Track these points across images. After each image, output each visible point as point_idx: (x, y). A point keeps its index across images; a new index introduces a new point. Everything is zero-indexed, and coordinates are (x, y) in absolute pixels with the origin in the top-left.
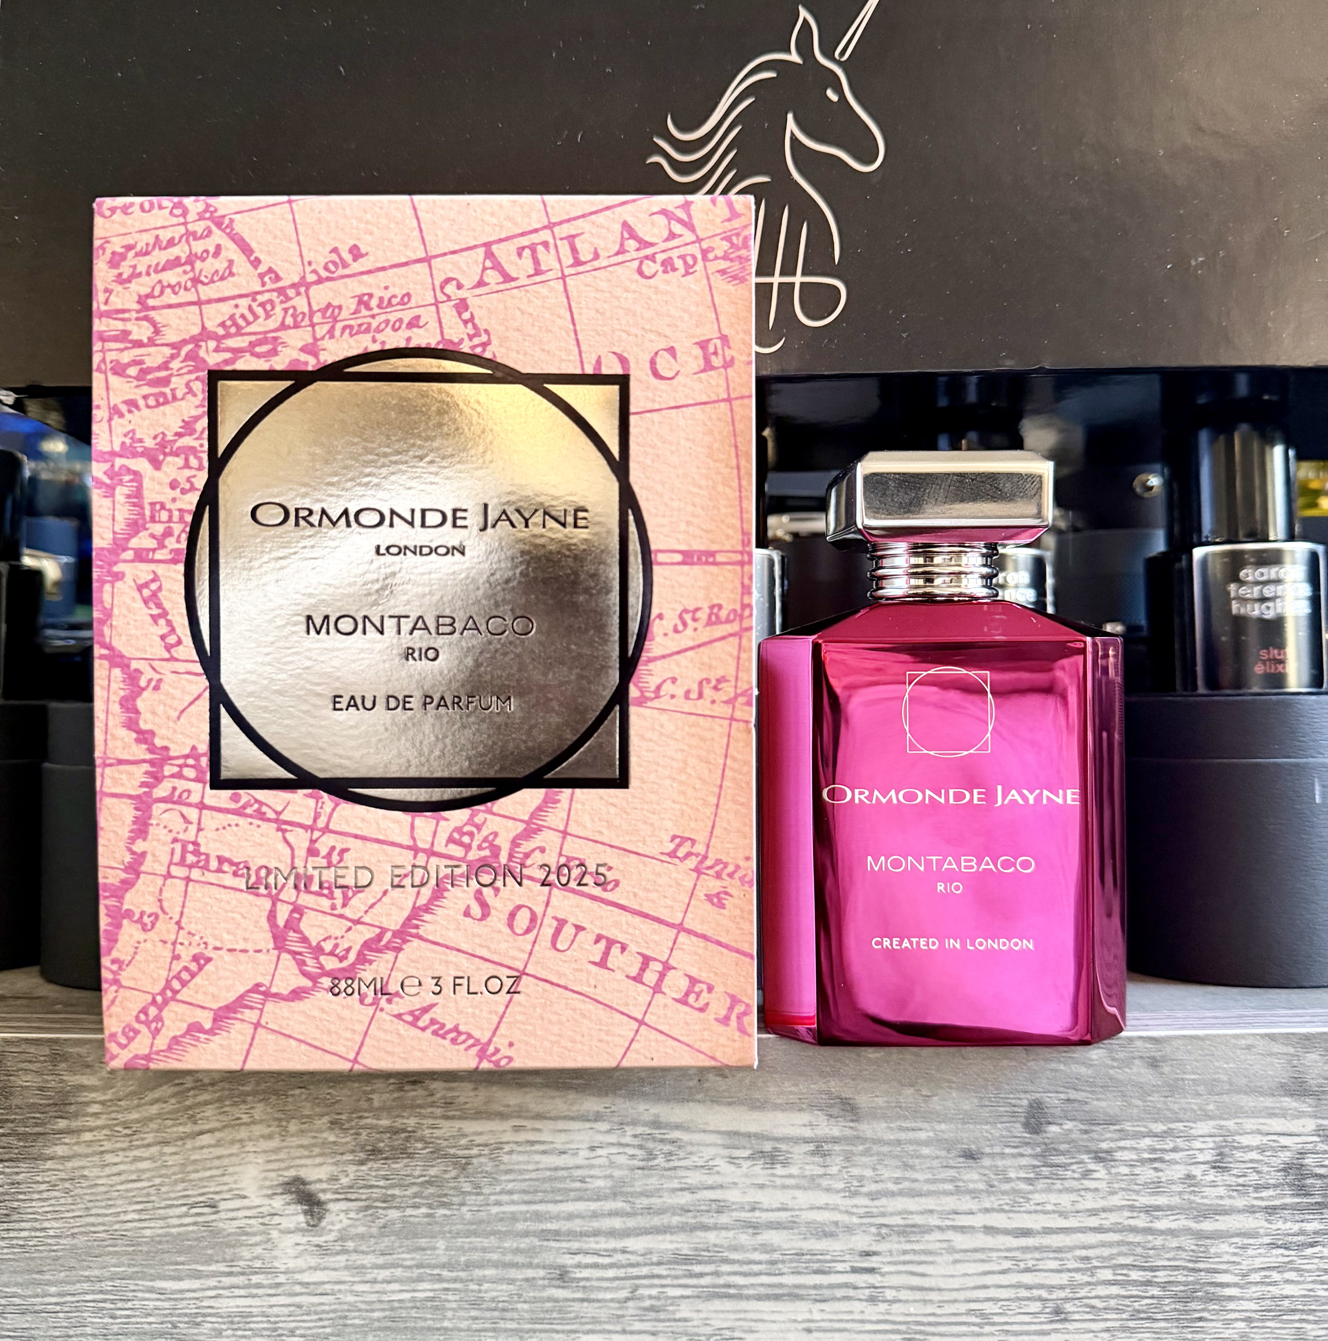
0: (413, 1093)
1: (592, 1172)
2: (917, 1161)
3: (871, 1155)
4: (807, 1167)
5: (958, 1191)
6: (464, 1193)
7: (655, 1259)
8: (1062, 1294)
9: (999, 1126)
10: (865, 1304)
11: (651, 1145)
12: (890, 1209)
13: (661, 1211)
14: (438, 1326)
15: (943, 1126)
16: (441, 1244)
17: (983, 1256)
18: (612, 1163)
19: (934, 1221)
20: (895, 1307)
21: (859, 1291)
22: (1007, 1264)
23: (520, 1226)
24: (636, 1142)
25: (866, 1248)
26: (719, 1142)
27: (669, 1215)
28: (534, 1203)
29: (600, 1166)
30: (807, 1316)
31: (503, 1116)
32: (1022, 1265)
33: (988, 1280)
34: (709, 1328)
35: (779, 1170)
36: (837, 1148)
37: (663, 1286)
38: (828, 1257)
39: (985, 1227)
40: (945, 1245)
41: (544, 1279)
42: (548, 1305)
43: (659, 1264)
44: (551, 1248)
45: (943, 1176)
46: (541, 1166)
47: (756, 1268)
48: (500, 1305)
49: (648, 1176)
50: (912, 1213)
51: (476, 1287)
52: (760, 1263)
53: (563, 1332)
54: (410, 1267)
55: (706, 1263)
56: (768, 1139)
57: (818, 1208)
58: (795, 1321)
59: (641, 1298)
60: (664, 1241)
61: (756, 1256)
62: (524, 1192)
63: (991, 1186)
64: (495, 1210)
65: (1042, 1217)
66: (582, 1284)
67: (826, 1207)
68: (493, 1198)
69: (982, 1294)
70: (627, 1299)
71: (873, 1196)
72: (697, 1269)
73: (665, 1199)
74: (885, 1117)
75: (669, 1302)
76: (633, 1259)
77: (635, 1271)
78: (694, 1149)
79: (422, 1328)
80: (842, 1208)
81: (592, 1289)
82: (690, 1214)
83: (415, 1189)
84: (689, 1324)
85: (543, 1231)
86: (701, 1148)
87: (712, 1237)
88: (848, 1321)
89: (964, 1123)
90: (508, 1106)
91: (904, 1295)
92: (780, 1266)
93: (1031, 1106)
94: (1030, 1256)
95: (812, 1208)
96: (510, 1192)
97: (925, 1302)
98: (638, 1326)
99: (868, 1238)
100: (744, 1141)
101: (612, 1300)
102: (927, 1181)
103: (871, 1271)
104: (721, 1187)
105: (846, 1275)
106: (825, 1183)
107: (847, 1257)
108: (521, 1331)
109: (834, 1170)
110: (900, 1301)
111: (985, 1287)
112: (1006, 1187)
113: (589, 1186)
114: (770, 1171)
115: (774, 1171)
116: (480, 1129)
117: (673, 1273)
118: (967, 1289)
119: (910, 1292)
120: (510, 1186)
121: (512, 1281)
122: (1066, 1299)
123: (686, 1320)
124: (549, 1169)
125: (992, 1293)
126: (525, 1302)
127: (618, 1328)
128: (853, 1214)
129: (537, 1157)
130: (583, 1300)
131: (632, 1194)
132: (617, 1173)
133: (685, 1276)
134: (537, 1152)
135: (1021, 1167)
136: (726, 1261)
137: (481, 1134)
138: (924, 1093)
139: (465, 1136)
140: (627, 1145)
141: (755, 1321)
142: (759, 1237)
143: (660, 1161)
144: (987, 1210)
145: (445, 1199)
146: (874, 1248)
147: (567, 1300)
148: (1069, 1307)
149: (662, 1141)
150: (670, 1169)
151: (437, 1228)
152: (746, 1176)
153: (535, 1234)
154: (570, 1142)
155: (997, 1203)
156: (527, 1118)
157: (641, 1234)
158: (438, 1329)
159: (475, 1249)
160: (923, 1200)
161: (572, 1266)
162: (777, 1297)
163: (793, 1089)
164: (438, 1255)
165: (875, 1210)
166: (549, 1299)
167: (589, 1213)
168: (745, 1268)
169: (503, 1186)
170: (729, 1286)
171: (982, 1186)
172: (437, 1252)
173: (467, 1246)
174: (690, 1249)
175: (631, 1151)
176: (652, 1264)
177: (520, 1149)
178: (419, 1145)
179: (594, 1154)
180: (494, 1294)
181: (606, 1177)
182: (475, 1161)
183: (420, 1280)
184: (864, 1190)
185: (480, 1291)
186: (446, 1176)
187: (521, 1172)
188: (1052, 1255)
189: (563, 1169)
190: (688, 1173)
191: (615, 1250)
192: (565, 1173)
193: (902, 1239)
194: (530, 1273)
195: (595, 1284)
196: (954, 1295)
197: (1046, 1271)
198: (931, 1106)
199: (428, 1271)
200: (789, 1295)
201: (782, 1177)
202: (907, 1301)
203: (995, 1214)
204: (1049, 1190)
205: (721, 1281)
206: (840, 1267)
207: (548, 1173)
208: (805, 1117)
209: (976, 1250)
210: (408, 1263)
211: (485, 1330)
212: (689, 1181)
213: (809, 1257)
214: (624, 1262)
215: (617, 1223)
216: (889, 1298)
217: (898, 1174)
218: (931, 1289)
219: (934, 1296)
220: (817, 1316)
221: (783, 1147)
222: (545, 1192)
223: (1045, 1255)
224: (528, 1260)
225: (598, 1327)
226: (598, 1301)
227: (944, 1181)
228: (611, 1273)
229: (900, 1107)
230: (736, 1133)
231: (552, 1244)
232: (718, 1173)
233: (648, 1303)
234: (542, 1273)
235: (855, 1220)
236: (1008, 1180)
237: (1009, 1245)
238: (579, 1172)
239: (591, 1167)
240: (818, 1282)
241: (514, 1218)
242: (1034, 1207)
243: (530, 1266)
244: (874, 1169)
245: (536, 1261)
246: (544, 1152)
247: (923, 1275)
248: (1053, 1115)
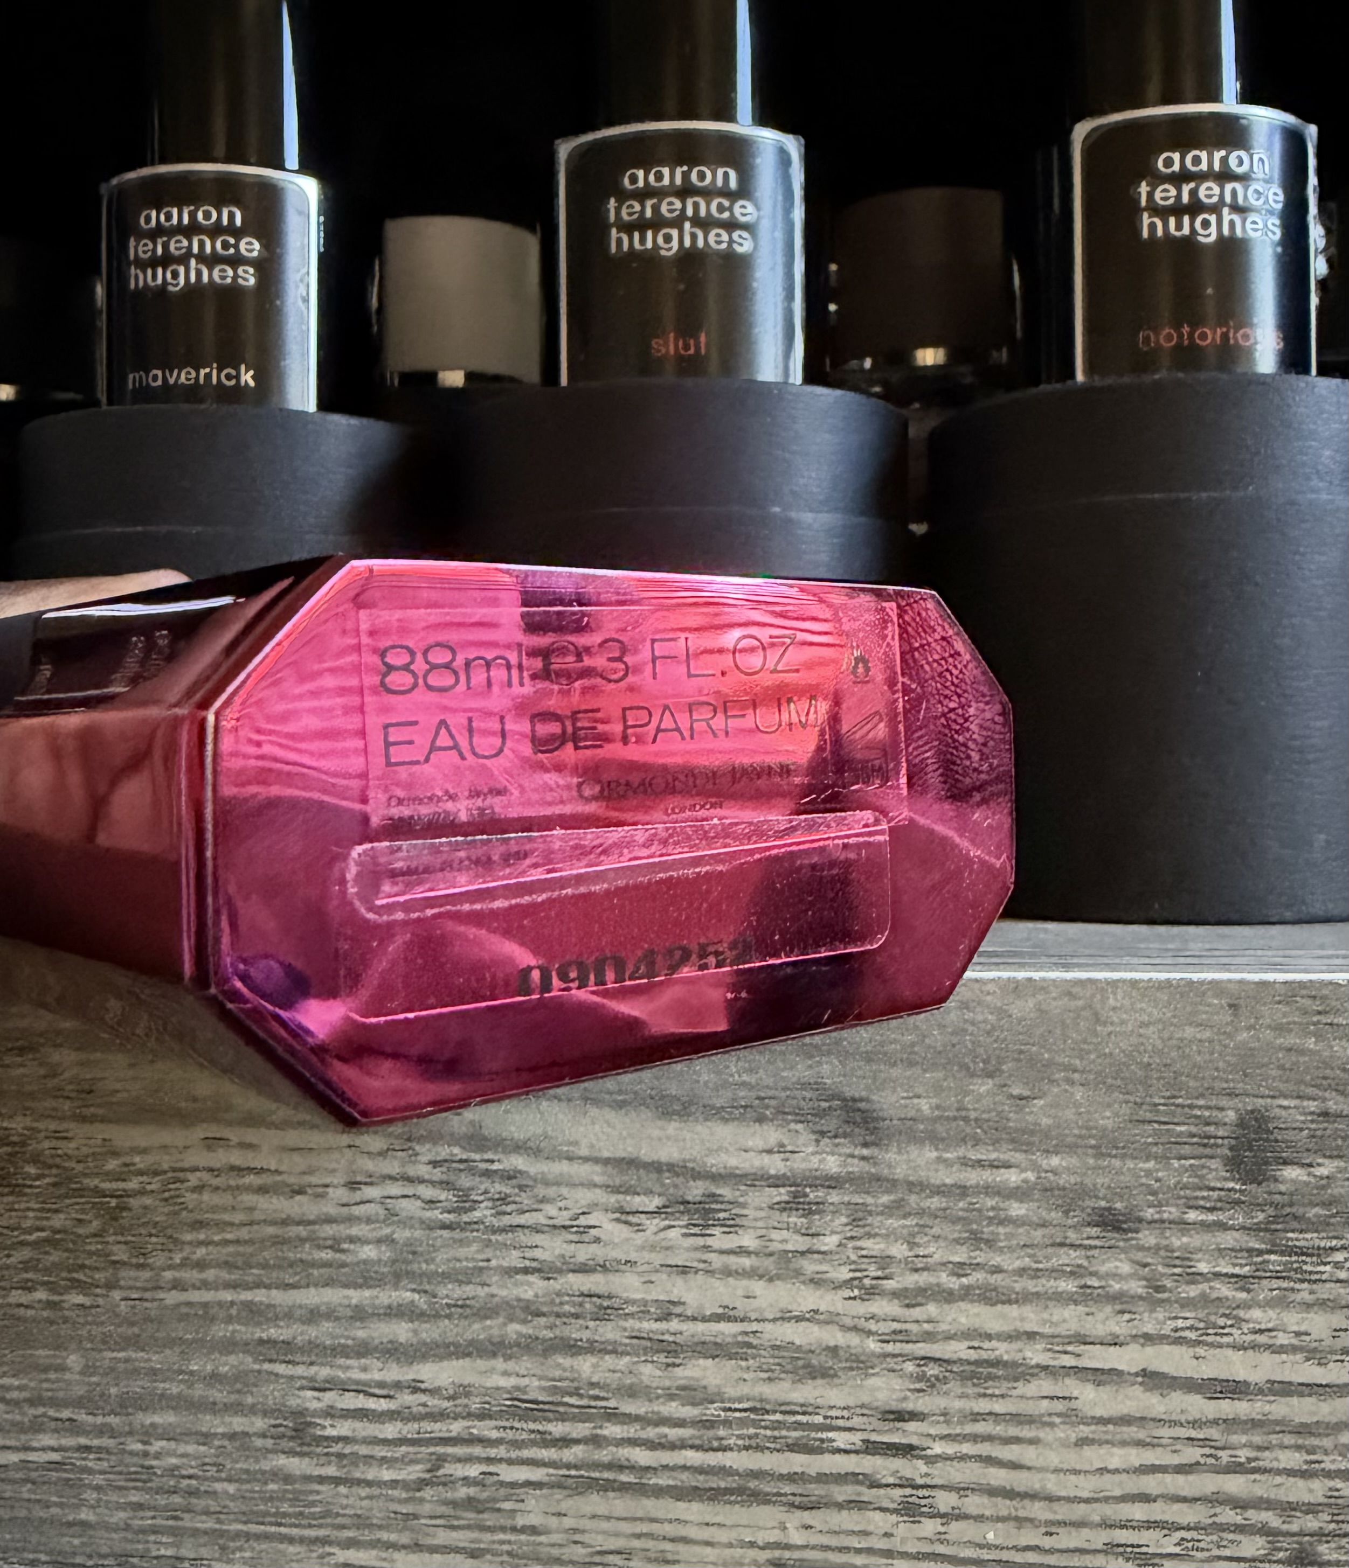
0: (21, 1070)
1: (355, 1231)
2: (1001, 1230)
3: (905, 1217)
4: (775, 1235)
5: (1085, 1296)
6: (115, 1262)
7: (475, 1405)
8: (1312, 1523)
9: (1176, 1164)
10: (894, 1518)
11: (465, 1181)
12: (943, 1327)
13: (486, 1312)
14: (71, 1518)
15: (1055, 1161)
16: (74, 1360)
17: (1142, 1435)
18: (391, 1213)
19: (1035, 1355)
20: (955, 1528)
21: (882, 1491)
22: (1192, 1454)
23: (221, 1331)
24: (438, 1174)
25: (894, 1406)
26: (598, 1179)
27: (501, 1320)
28: (248, 1287)
29: (369, 1221)
30: (774, 1536)
31: (185, 1119)
32: (1224, 1456)
33: (1151, 1483)
34: (580, 1550)
35: (719, 1239)
36: (834, 1197)
37: (489, 1460)
38: (818, 1419)
39: (1144, 1373)
40: (1059, 1406)
41: (264, 1436)
42: (272, 1486)
43: (483, 1416)
44: (277, 1375)
45: (1054, 1262)
46: (258, 1216)
47: (673, 1433)
48: (185, 1482)
49: (461, 1242)
50: (989, 1337)
51: (139, 1446)
52: (680, 1423)
53: (302, 1540)
54: (16, 1403)
55: (574, 1419)
56: (697, 1175)
57: (799, 1319)
58: (752, 1544)
59: (448, 1482)
60: (492, 1370)
61: (674, 1409)
62: (228, 1265)
63: (1159, 1289)
64: (172, 1298)
65: (1266, 1358)
66: (336, 1448)
67: (813, 1316)
68: (168, 1275)
69: (1138, 1512)
70: (421, 1484)
71: (912, 1298)
72: (557, 1429)
73: (494, 1290)
74: (934, 1139)
75: (503, 1492)
76: (434, 1403)
77: (438, 1429)
78: (551, 1192)
79: (42, 1521)
80: (848, 1321)
81: (356, 1459)
82: (543, 1320)
83: (26, 1253)
84: (542, 1539)
85: (261, 1342)
86: (564, 1191)
87: (585, 1366)
88: (859, 1551)
89: (1099, 1155)
90: (195, 1099)
91: (974, 1503)
92: (722, 1432)
93: (1241, 1124)
94: (1244, 1439)
95: (785, 1317)
96: (201, 1265)
97: (1020, 1521)
98: (443, 1537)
99: (897, 1383)
100: (649, 1180)
101: (394, 1484)
102: (1021, 1272)
103: (907, 1450)
104: (604, 1268)
105: (853, 1456)
106: (810, 1266)
107: (856, 1421)
108: (222, 1534)
109: (830, 1242)
110: (966, 1517)
111: (1145, 1498)
112: (1193, 1291)
113: (348, 1258)
114: (700, 1241)
115: (709, 1241)
116: (143, 1144)
117: (510, 1435)
118: (1106, 1499)
119: (985, 1500)
120: (201, 1252)
121: (206, 1438)
122: (1320, 1535)
123: (533, 1530)
124: (273, 1223)
125: (1158, 1511)
126: (229, 1480)
127: (405, 1539)
128: (869, 1333)
129: (248, 1199)
130: (337, 1481)
131: (430, 1276)
132: (402, 1235)
133: (534, 1443)
134: (249, 1189)
135: (1221, 1252)
136: (613, 1416)
137: (144, 1151)
138: (1016, 1091)
139: (115, 1154)
140: (422, 1181)
141: (672, 1540)
142: (678, 1371)
143: (483, 1212)
144: (1148, 1339)
145: (80, 1276)
146: (909, 1406)
147: (308, 1479)
148: (1326, 1551)
149: (487, 1174)
150: (503, 1230)
151: (65, 1330)
152: (653, 1248)
153: (245, 1347)
154: (310, 1172)
155: (1171, 1324)
156: (230, 1124)
157: (449, 1356)
158: (70, 1524)
159: (135, 1372)
160: (1013, 1311)
161: (315, 1413)
162: (714, 1495)
163: (745, 1078)
164: (68, 1382)
165: (914, 1328)
166: (275, 1475)
167: (350, 1313)
168: (651, 1433)
169: (185, 1254)
170: (621, 1468)
171: (1136, 1287)
172: (68, 1376)
173: (121, 1366)
174: (543, 1389)
175: (427, 1192)
176: (469, 1415)
177: (215, 1182)
178: (32, 1170)
179: (358, 1196)
180: (174, 1461)
181: (379, 1241)
182: (133, 1202)
183: (36, 1427)
184: (890, 1284)
185: (146, 1454)
186: (80, 1231)
187: (222, 1226)
188: (1289, 1440)
189: (299, 1223)
190: (538, 1239)
191: (398, 1385)
192: (302, 1231)
193: (970, 1391)
194: (238, 1423)
195: (364, 1450)
196: (1080, 1511)
197: (1279, 1472)
198: (1030, 1118)
199: (51, 1413)
200: (740, 1491)
201: (722, 1252)
202: (979, 1518)
203: (1167, 1348)
204: (1281, 1302)
205: (604, 1455)
206: (841, 1440)
207: (271, 1230)
208: (772, 1135)
209: (1126, 1420)
210: (15, 1395)
211: (155, 1531)
212: (537, 1253)
213: (778, 1417)
214: (415, 1410)
215: (402, 1331)
216: (942, 1510)
217: (960, 1255)
218: (1032, 1496)
219: (1038, 1510)
220: (797, 1538)
221: (726, 1192)
222: (265, 1266)
223: (1274, 1439)
224: (233, 1397)
225: (367, 1536)
226: (369, 1484)
227: (1057, 1272)
228: (390, 1430)
229: (966, 1119)
230: (631, 1163)
231: (281, 1369)
232: (597, 1240)
233: (463, 1492)
234: (260, 1423)
235: (872, 1345)
236: (1194, 1277)
237: (1194, 1414)
238: (328, 1230)
239: (351, 1220)
240: (799, 1470)
241: (207, 1314)
242: (1250, 1338)
243: (236, 1408)
244: (912, 1245)
245: (250, 1400)
246: (262, 1190)
247: (1015, 1466)
248: (1289, 1144)
